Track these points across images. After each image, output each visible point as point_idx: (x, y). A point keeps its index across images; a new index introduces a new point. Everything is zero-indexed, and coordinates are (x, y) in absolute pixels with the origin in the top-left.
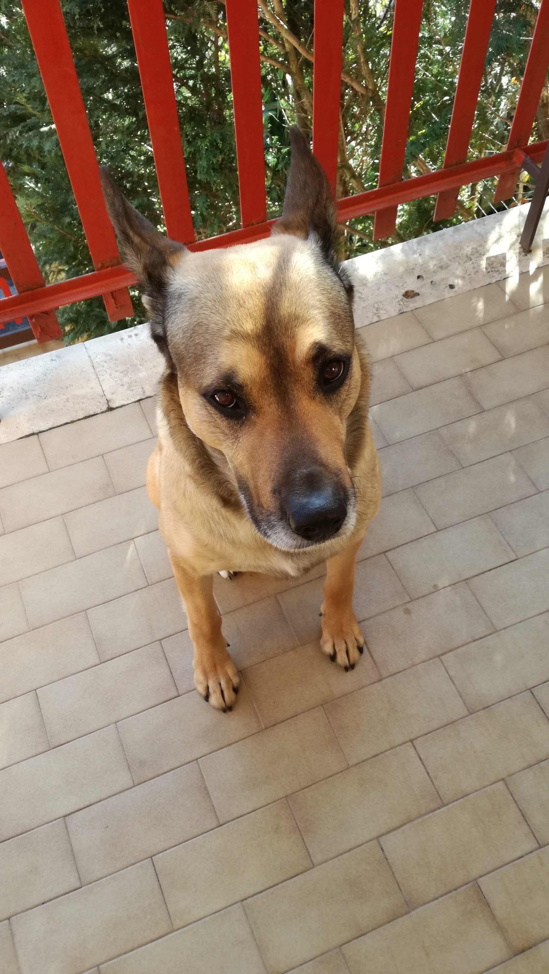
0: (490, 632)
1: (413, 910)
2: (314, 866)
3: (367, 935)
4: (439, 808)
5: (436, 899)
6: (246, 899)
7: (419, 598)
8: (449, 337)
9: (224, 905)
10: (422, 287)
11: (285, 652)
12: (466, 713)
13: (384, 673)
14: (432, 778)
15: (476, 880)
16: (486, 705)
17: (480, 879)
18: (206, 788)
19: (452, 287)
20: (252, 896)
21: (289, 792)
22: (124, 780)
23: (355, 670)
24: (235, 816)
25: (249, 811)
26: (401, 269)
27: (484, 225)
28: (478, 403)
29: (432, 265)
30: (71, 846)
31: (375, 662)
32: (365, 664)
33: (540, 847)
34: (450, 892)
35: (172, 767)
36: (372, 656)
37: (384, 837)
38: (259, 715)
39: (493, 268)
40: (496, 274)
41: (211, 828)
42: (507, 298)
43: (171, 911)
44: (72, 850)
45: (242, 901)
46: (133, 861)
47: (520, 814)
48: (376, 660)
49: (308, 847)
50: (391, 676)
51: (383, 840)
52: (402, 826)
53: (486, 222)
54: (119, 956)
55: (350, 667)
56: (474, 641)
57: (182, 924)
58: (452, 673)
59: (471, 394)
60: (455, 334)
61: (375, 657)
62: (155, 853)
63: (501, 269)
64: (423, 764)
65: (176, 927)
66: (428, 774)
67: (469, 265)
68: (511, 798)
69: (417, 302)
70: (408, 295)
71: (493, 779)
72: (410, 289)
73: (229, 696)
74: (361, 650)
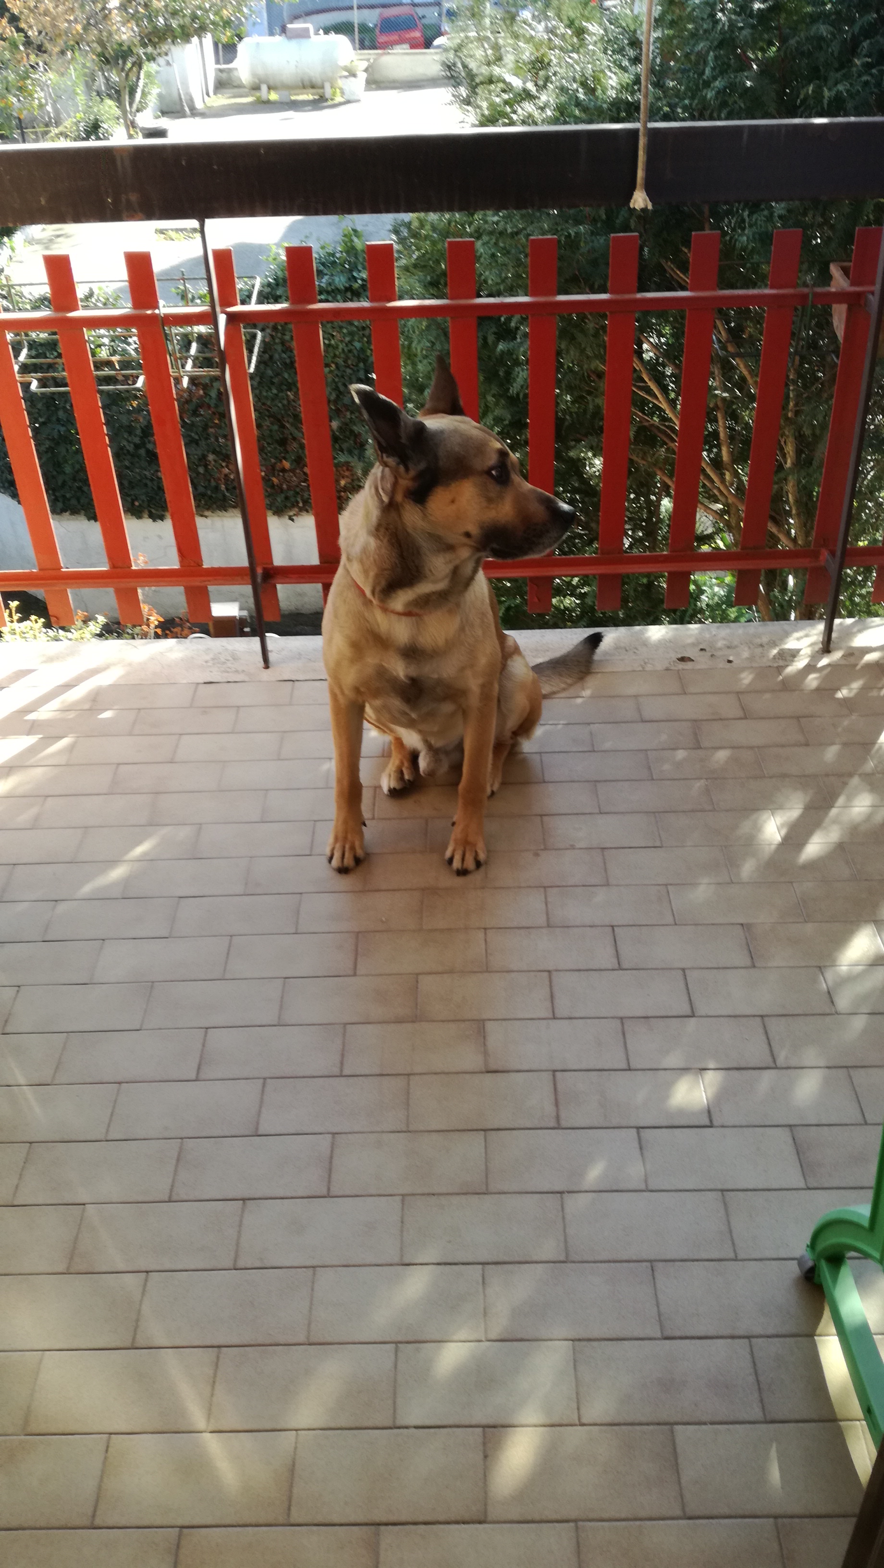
2: (355, 975)
3: (372, 1024)
4: (482, 973)
5: (444, 1022)
6: (290, 978)
7: (553, 849)
8: (703, 693)
9: (270, 976)
10: (700, 656)
12: (545, 925)
13: (490, 885)
14: (488, 954)
15: (484, 1021)
16: (566, 926)
17: (488, 1022)
18: (298, 912)
19: (730, 662)
21: (364, 930)
22: (237, 889)
24: (311, 931)
25: (325, 932)
26: (689, 641)
28: (698, 742)
29: (720, 644)
31: (486, 877)
33: (554, 1018)
35: (278, 893)
36: (486, 873)
37: (423, 975)
39: (781, 656)
40: (781, 661)
41: (288, 933)
42: (781, 677)
45: (286, 978)
46: (217, 935)
49: (357, 964)
50: (495, 888)
51: (421, 976)
52: (442, 973)
55: (463, 872)
59: (695, 734)
60: (710, 693)
61: (489, 874)
62: (236, 935)
64: (486, 946)
65: (225, 978)
66: (486, 950)
67: (760, 650)
69: (688, 666)
70: (682, 659)
71: (541, 968)
72: (686, 655)
73: (349, 861)
74: (478, 864)
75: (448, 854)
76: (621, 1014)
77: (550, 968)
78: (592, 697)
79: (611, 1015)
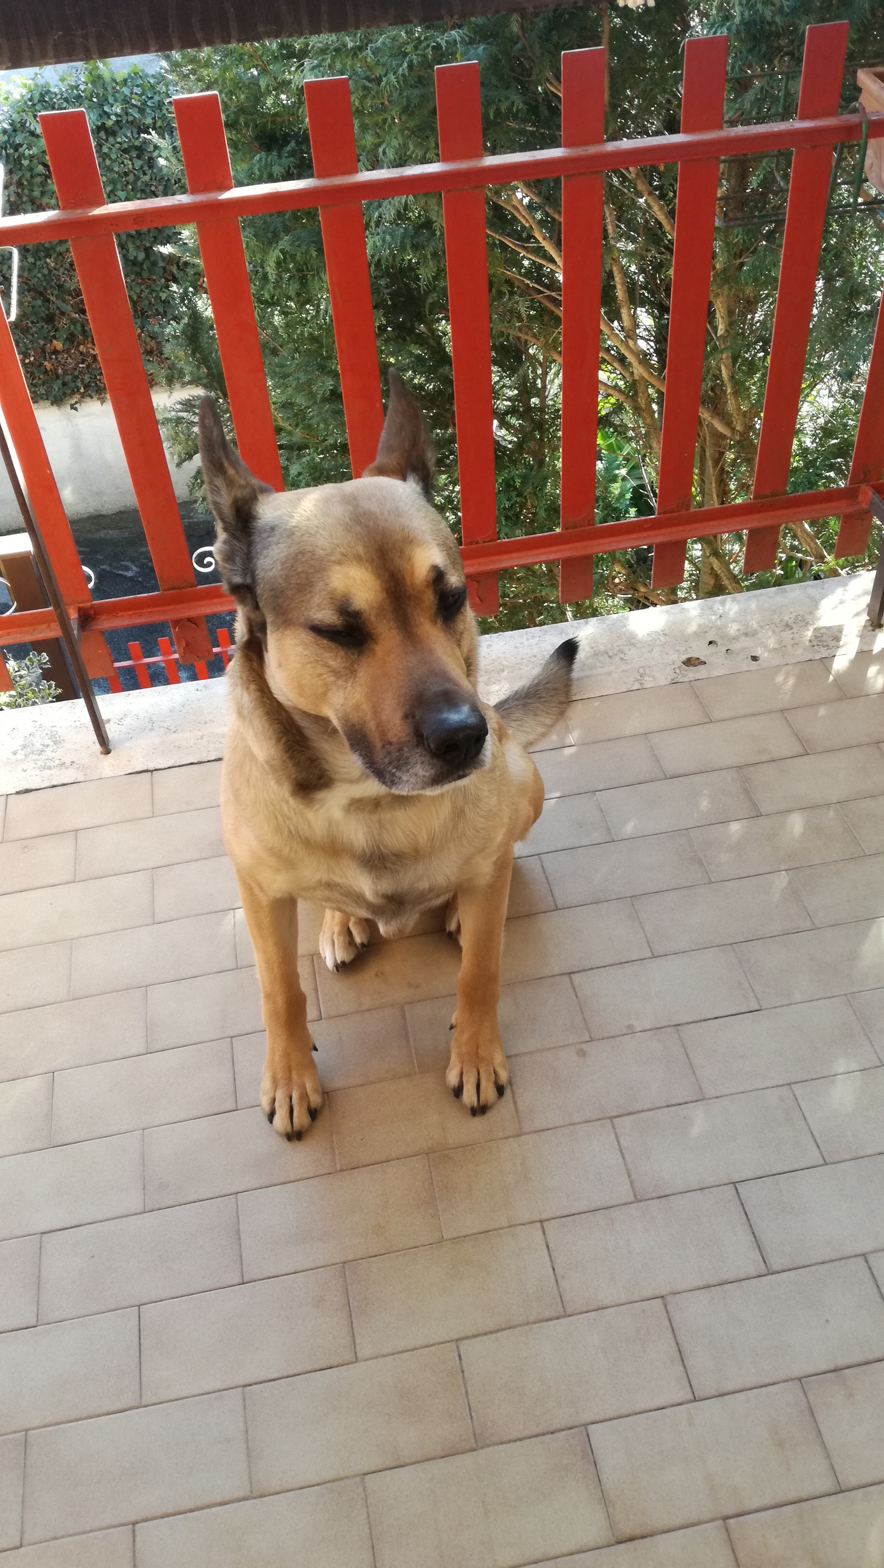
0: (695, 1098)
1: (482, 1448)
2: (357, 1360)
3: (406, 1468)
4: (558, 1318)
5: (521, 1440)
6: (250, 1385)
7: (603, 1039)
8: (734, 718)
9: (218, 1386)
10: (712, 655)
11: (395, 1077)
12: (631, 1198)
13: (527, 1127)
14: (558, 1276)
15: (586, 1425)
16: (663, 1194)
17: (593, 1426)
18: (238, 1232)
19: (755, 658)
20: (261, 1383)
21: (351, 1257)
22: (134, 1201)
23: (485, 1117)
24: (266, 1275)
25: (288, 1272)
26: (691, 630)
27: (823, 588)
28: (755, 805)
29: (733, 629)
30: (40, 1271)
31: (517, 1111)
32: (503, 1111)
33: (695, 1400)
34: (544, 1434)
35: (200, 1198)
36: (515, 1103)
37: (466, 1341)
38: (337, 1151)
39: (821, 641)
40: (822, 649)
41: (230, 1283)
42: (831, 678)
43: (144, 1379)
44: (39, 1277)
45: (245, 1386)
46: (114, 1307)
47: (676, 1348)
48: (520, 1108)
49: (356, 1335)
50: (535, 1132)
51: (463, 1345)
52: (497, 1331)
53: (826, 586)
54: (57, 1424)
55: (479, 1110)
56: (668, 1106)
57: (154, 1400)
58: (624, 1144)
59: (747, 792)
60: (746, 716)
61: (520, 1103)
62: (147, 1301)
63: (834, 643)
64: (550, 1255)
65: (144, 1403)
66: (554, 1269)
67: (787, 635)
68: (668, 1324)
69: (700, 672)
70: (689, 662)
71: (648, 1293)
72: (694, 655)
73: (301, 1118)
74: (500, 1090)
75: (452, 1078)
76: (797, 1372)
77: (663, 1291)
78: (583, 744)
79: (783, 1377)
